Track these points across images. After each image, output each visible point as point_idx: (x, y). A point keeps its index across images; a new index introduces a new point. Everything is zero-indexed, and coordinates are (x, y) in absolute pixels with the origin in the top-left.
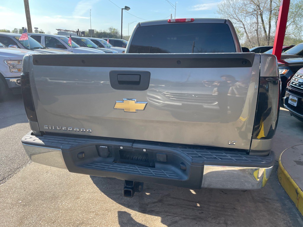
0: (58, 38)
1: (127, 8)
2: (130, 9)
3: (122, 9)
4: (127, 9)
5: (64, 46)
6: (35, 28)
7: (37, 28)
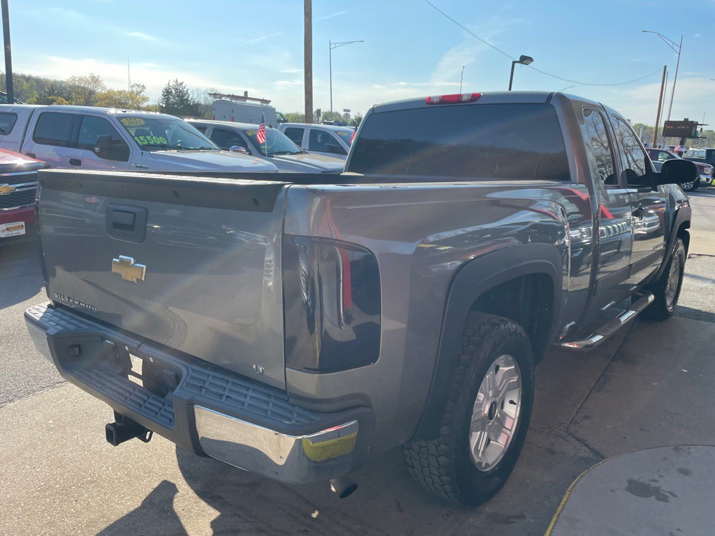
0: (335, 133)
1: (525, 60)
2: (532, 61)
3: (514, 63)
4: (524, 62)
5: (342, 149)
6: (344, 110)
7: (349, 111)
